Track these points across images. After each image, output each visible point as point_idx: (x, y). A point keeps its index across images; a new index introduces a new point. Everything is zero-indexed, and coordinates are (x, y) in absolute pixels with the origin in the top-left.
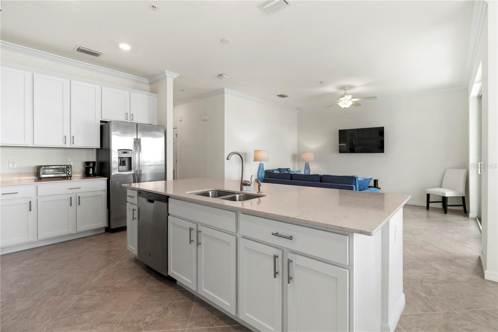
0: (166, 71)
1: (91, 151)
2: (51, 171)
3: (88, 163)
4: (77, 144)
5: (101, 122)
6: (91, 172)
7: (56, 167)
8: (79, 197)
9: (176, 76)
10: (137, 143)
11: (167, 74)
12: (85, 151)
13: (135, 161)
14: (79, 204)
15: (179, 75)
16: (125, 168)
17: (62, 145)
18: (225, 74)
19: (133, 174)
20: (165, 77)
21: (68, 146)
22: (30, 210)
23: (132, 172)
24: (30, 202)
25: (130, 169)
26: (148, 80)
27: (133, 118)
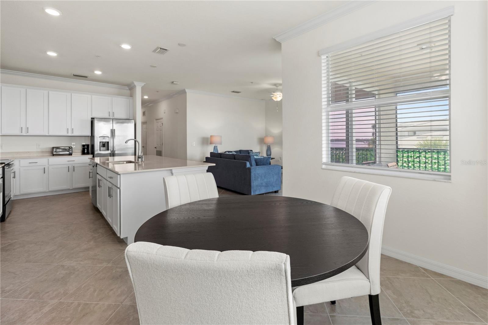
0: (134, 82)
1: (87, 138)
2: (61, 150)
3: (84, 146)
4: (75, 134)
5: (92, 118)
6: (86, 151)
7: (64, 148)
8: (74, 166)
9: (143, 85)
10: (113, 132)
11: (135, 84)
12: (83, 138)
13: (111, 145)
14: (74, 171)
15: (145, 83)
16: (104, 148)
17: (65, 134)
18: (175, 82)
19: (110, 153)
20: (135, 86)
21: (70, 134)
22: (44, 173)
23: (109, 152)
24: (44, 168)
25: (108, 149)
26: (128, 87)
27: (114, 115)
